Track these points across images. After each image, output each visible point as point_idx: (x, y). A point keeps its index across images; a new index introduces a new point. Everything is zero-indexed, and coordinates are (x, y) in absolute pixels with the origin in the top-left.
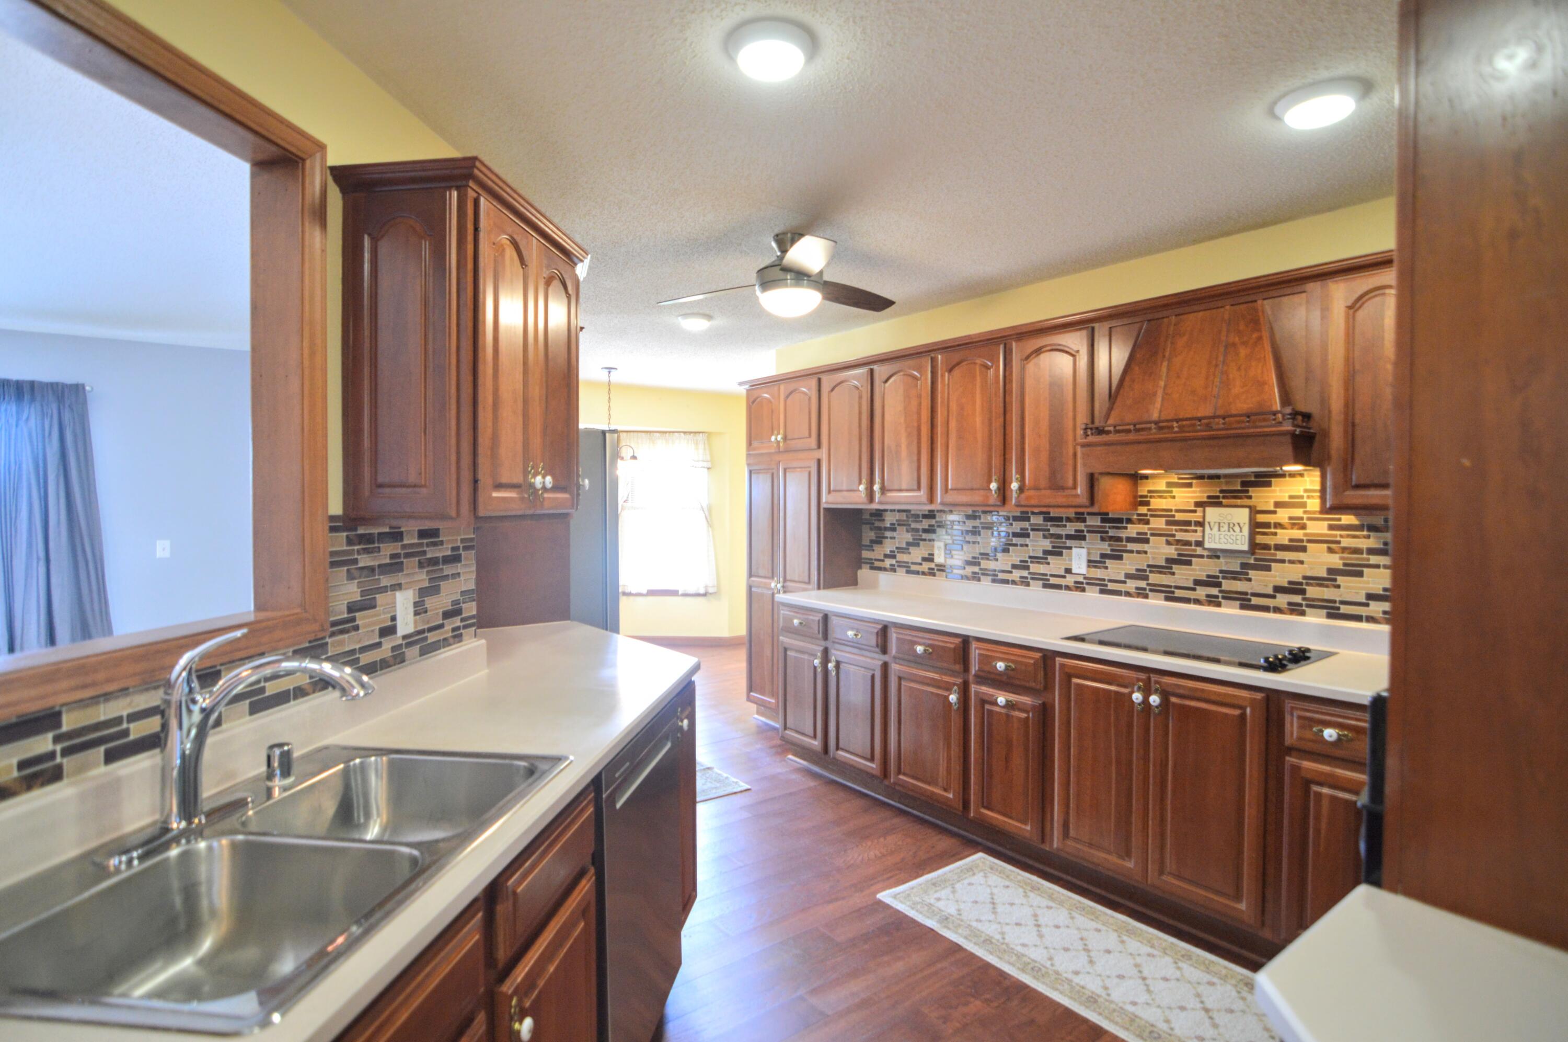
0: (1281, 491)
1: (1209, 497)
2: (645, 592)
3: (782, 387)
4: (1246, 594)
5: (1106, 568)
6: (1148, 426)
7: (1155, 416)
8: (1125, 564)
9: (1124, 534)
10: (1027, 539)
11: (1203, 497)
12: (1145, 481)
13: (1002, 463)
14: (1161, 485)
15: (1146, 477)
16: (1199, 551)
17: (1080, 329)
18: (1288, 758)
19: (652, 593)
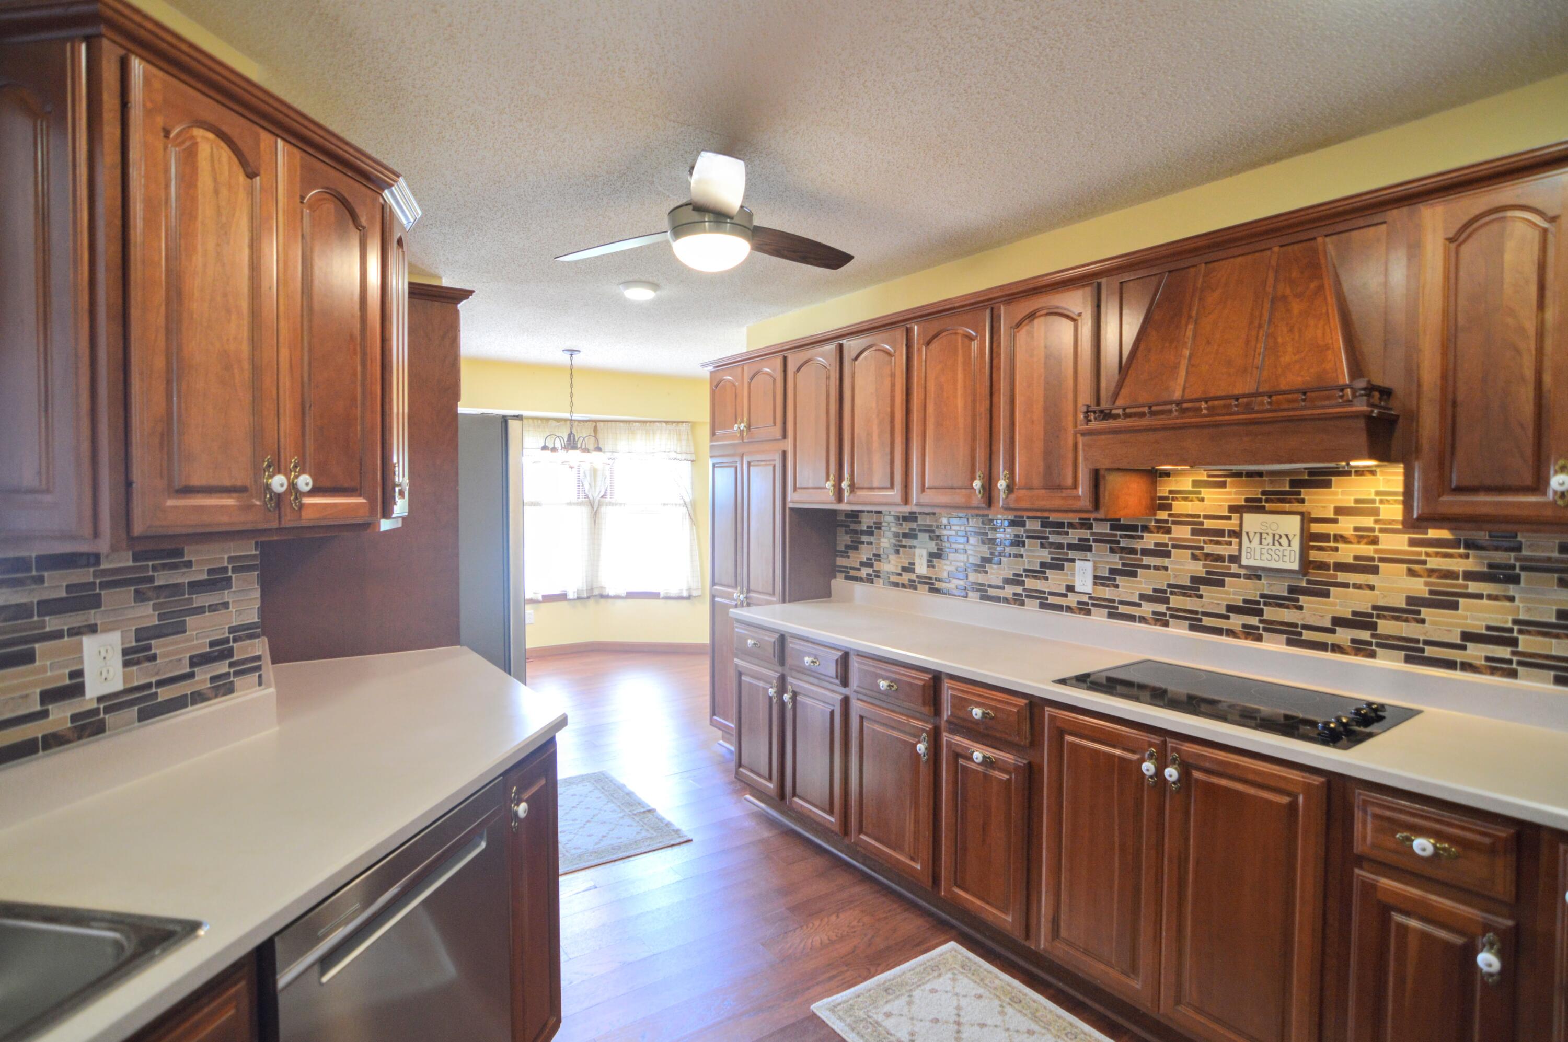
0: (1343, 493)
1: (1247, 500)
2: (624, 594)
3: (746, 368)
4: (1296, 625)
5: (1117, 586)
6: (1168, 407)
7: (1177, 395)
8: (1140, 583)
9: (1138, 545)
10: (1022, 549)
11: (1239, 500)
12: (1166, 478)
13: (988, 456)
14: (1185, 483)
15: (1167, 474)
16: (1234, 568)
17: (1083, 286)
18: (1357, 871)
19: (631, 595)
